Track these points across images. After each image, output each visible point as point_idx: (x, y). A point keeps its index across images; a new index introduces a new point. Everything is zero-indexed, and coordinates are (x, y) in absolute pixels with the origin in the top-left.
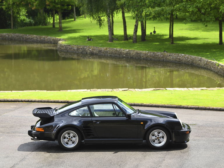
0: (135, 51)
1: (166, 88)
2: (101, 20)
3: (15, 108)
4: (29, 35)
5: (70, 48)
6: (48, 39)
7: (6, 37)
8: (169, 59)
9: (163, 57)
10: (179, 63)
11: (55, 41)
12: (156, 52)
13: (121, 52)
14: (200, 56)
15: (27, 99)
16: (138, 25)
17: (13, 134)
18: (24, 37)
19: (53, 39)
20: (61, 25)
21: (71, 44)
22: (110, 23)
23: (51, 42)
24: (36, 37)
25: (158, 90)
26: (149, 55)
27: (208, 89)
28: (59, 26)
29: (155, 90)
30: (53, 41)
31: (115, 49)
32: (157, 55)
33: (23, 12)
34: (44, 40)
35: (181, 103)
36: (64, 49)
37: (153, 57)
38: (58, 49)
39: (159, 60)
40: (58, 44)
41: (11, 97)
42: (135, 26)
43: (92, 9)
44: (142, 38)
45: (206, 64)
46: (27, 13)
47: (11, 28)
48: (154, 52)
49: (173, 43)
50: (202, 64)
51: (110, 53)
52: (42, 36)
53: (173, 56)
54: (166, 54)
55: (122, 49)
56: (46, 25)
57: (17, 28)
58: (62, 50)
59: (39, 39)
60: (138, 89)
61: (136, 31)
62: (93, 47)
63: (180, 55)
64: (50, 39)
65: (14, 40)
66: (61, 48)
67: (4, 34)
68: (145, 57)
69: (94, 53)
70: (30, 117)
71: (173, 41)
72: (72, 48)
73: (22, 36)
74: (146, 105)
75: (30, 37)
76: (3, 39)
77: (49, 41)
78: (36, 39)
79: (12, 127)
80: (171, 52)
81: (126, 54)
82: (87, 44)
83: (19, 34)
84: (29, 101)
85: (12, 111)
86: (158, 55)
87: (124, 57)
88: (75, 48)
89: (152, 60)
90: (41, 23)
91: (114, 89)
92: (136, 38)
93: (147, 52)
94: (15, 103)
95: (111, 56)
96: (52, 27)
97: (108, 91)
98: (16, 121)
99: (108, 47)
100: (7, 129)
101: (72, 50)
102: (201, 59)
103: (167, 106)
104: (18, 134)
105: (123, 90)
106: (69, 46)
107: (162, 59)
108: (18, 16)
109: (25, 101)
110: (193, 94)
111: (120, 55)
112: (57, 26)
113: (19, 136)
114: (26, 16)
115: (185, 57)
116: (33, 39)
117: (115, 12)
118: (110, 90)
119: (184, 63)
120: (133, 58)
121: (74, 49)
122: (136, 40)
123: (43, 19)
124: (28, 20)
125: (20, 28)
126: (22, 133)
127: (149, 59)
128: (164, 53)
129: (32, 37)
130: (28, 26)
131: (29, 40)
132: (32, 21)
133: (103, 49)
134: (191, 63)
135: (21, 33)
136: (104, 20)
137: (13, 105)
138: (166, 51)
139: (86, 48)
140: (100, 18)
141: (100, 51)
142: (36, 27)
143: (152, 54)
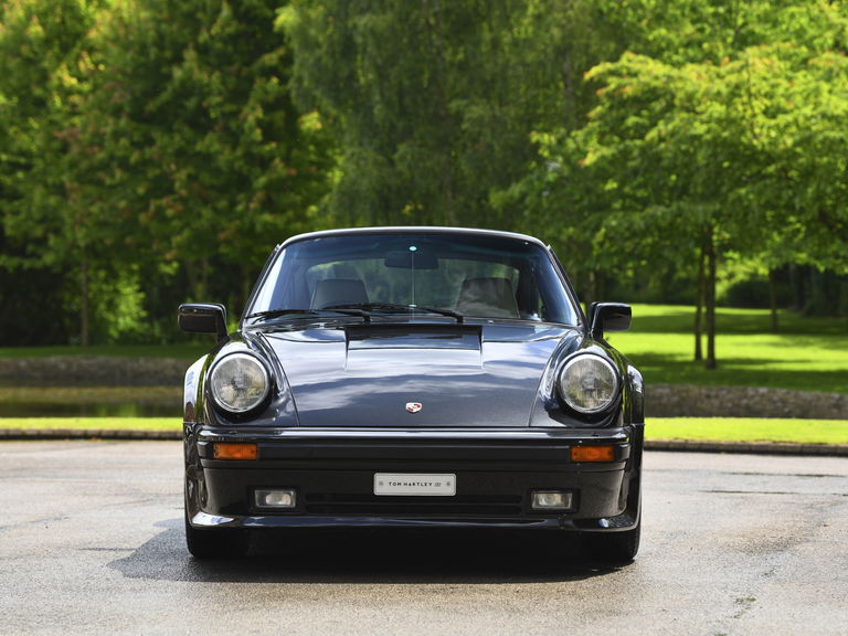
7: (59, 370)
53: (723, 396)
67: (52, 359)
71: (713, 358)
76: (47, 378)
86: (661, 397)
108: (113, 317)
115: (770, 400)
116: (162, 373)
128: (685, 388)
131: (147, 379)
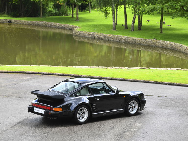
0: (132, 38)
1: (150, 68)
2: (107, 13)
3: (30, 78)
4: (53, 23)
5: (82, 34)
6: (67, 26)
7: (36, 23)
8: (157, 45)
9: (153, 43)
10: (165, 48)
11: (72, 28)
12: (147, 39)
13: (121, 38)
14: (181, 43)
15: (40, 72)
16: (135, 17)
17: (24, 99)
18: (50, 24)
19: (71, 26)
20: (78, 16)
21: (83, 31)
22: (114, 16)
23: (69, 28)
24: (58, 25)
25: (143, 69)
26: (142, 41)
27: (182, 69)
28: (77, 16)
29: (140, 69)
30: (71, 28)
31: (117, 35)
32: (148, 42)
33: (51, 5)
34: (64, 27)
35: (158, 80)
36: (78, 35)
37: (145, 43)
38: (73, 34)
39: (150, 45)
40: (74, 30)
41: (28, 70)
42: (133, 18)
43: (100, 4)
44: (138, 28)
45: (186, 49)
46: (54, 6)
47: (40, 17)
48: (146, 39)
49: (162, 32)
50: (182, 49)
51: (112, 39)
52: (62, 24)
53: (161, 42)
54: (155, 41)
55: (122, 36)
56: (67, 15)
57: (45, 17)
58: (76, 35)
59: (60, 26)
60: (128, 68)
61: (134, 22)
62: (100, 34)
63: (166, 42)
64: (69, 26)
65: (42, 26)
66: (76, 34)
67: (35, 21)
68: (139, 43)
69: (101, 38)
70: (39, 86)
71: (162, 31)
72: (84, 34)
73: (48, 23)
74: (131, 80)
75: (54, 24)
76: (34, 25)
77: (67, 28)
78: (58, 26)
79: (24, 93)
80: (159, 39)
81: (125, 39)
82: (96, 31)
83: (46, 22)
84: (42, 73)
85: (27, 80)
87: (123, 42)
88: (87, 34)
89: (144, 45)
90: (64, 14)
91: (109, 67)
92: (134, 28)
93: (141, 39)
94: (31, 74)
95: (113, 41)
96: (71, 17)
97: (104, 68)
98: (29, 89)
99: (111, 34)
100: (20, 95)
101: (84, 35)
102: (182, 45)
103: (147, 82)
104: (27, 99)
105: (115, 68)
106: (82, 32)
107: (152, 44)
108: (47, 8)
109: (38, 74)
110: (168, 73)
111: (120, 40)
112: (75, 16)
113: (28, 100)
114: (53, 8)
115: (169, 44)
116: (56, 26)
117: (119, 7)
118: (106, 67)
119: (169, 48)
120: (130, 43)
121: (85, 35)
122: (134, 29)
123: (65, 11)
124: (54, 11)
125: (47, 17)
126: (31, 98)
127: (142, 44)
128: (154, 40)
129: (55, 24)
130: (53, 16)
131: (53, 26)
132: (57, 12)
133: (107, 35)
134: (174, 48)
135: (48, 21)
136: (110, 13)
137: (28, 76)
138: (156, 38)
139: (94, 34)
140: (107, 11)
141: (105, 37)
142: (60, 17)
143: (144, 40)
